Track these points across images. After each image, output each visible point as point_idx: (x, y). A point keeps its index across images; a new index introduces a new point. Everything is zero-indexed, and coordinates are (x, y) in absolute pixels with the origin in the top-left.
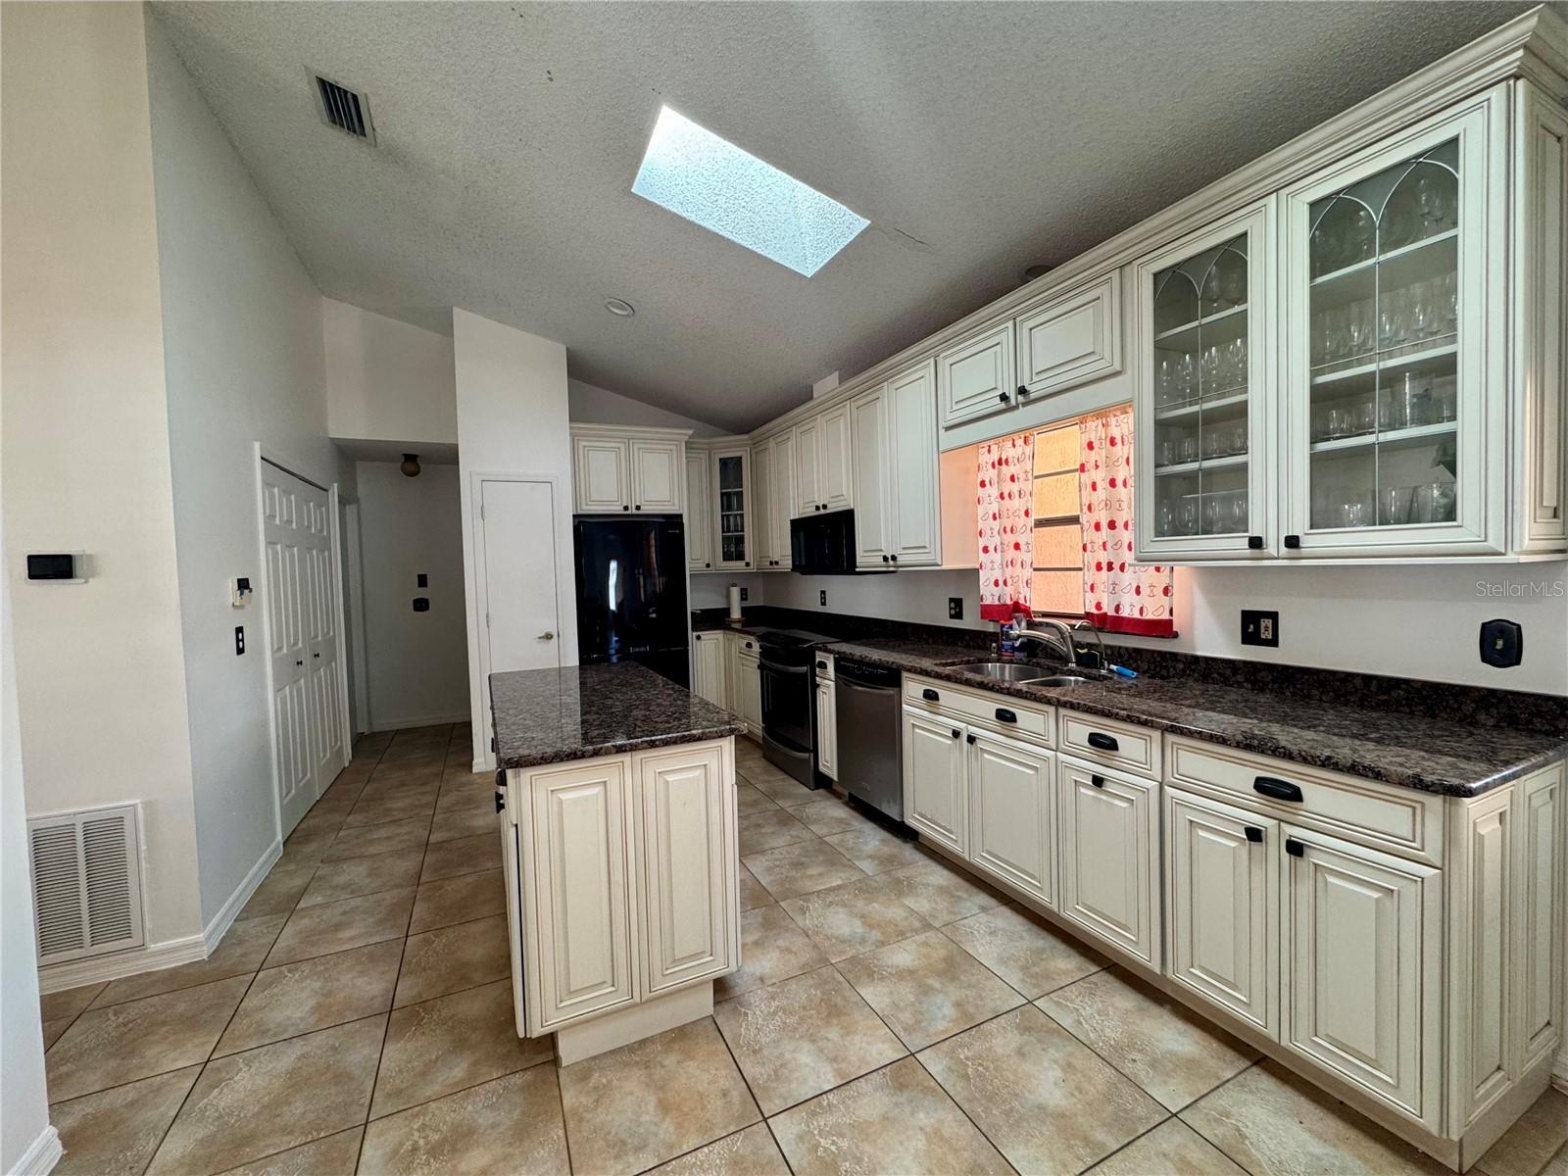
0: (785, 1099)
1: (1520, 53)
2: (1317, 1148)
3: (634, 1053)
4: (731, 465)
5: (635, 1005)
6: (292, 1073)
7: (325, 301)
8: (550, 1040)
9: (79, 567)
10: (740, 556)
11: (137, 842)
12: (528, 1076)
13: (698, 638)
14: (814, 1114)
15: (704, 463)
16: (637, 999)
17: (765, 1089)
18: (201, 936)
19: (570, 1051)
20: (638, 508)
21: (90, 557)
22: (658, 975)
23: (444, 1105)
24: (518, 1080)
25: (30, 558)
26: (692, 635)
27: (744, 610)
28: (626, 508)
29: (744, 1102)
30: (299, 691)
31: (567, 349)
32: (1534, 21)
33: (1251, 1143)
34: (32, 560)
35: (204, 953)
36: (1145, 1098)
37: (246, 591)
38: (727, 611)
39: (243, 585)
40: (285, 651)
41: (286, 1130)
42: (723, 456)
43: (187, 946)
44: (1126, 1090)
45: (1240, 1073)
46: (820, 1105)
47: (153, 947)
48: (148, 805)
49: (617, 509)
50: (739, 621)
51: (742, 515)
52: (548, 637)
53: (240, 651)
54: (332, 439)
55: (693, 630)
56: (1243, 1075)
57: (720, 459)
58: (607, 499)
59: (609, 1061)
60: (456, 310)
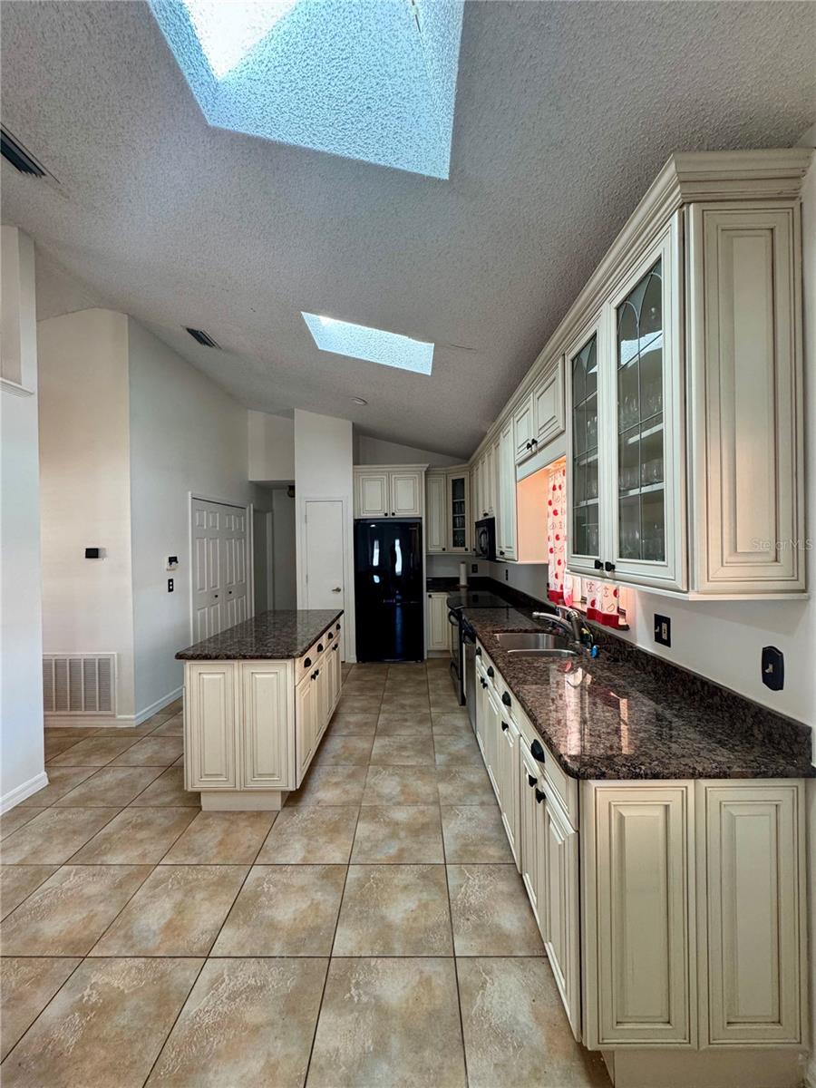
0: (269, 859)
1: (679, 188)
2: (525, 1017)
3: (231, 816)
4: (458, 484)
5: (237, 791)
6: (121, 780)
7: (249, 411)
8: (197, 795)
9: (101, 553)
10: (463, 545)
11: (114, 670)
12: (188, 810)
13: (430, 596)
14: (275, 871)
15: (443, 482)
16: (238, 788)
17: (266, 852)
18: (133, 717)
19: (206, 803)
20: (393, 514)
21: (104, 549)
22: (249, 781)
23: (152, 810)
24: (183, 810)
25: (87, 549)
26: (425, 594)
27: (469, 579)
28: (386, 515)
29: (253, 853)
30: (216, 611)
31: (353, 424)
32: (673, 165)
33: (483, 993)
34: (88, 550)
35: (134, 724)
36: (448, 940)
37: (174, 563)
38: (457, 580)
39: (173, 560)
40: (206, 590)
41: (103, 800)
42: (454, 478)
43: (126, 720)
44: (444, 932)
45: (531, 957)
46: (281, 869)
47: (119, 717)
48: (118, 655)
49: (381, 515)
50: (464, 587)
51: (464, 517)
52: (338, 590)
53: (170, 590)
54: (251, 482)
55: (427, 591)
56: (530, 959)
57: (453, 481)
58: (375, 508)
59: (221, 815)
60: (295, 410)
